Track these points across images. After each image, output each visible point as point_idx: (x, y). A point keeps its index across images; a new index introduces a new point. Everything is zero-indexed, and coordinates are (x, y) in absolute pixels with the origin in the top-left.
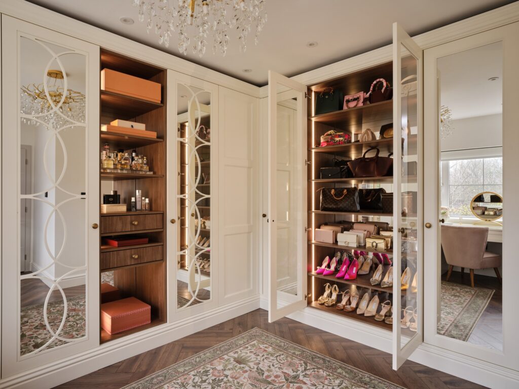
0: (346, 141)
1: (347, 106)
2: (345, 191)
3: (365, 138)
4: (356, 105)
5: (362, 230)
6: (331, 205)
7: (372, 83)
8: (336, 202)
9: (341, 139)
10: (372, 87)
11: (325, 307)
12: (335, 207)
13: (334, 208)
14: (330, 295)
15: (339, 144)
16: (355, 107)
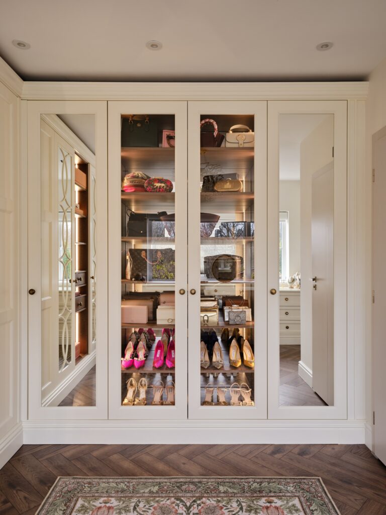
0: (168, 188)
1: (169, 144)
2: (159, 253)
9: (163, 185)
14: (136, 394)
15: (159, 191)
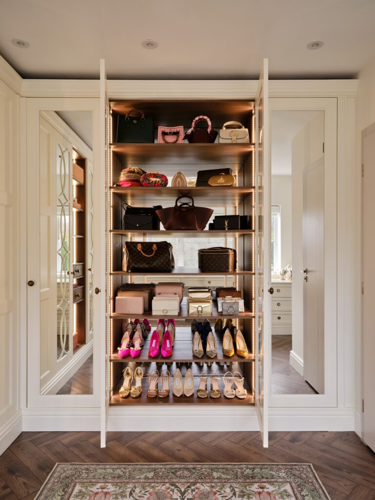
0: (163, 183)
1: (164, 140)
2: (155, 246)
3: (179, 183)
4: (177, 141)
5: (172, 294)
6: (142, 264)
7: (194, 119)
8: (145, 260)
9: (158, 180)
10: (193, 123)
11: (131, 399)
12: (147, 266)
13: (146, 268)
14: (132, 383)
15: (155, 186)
16: (175, 142)
